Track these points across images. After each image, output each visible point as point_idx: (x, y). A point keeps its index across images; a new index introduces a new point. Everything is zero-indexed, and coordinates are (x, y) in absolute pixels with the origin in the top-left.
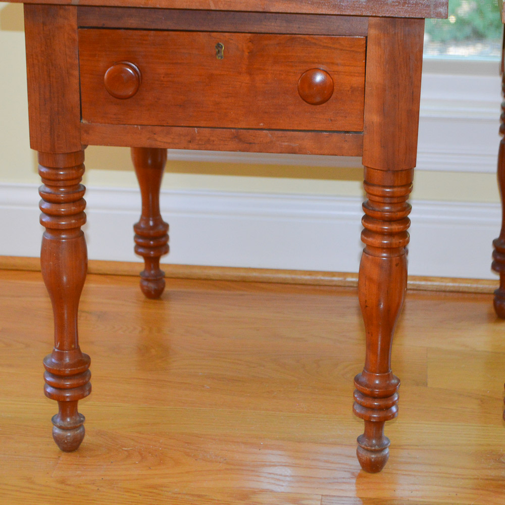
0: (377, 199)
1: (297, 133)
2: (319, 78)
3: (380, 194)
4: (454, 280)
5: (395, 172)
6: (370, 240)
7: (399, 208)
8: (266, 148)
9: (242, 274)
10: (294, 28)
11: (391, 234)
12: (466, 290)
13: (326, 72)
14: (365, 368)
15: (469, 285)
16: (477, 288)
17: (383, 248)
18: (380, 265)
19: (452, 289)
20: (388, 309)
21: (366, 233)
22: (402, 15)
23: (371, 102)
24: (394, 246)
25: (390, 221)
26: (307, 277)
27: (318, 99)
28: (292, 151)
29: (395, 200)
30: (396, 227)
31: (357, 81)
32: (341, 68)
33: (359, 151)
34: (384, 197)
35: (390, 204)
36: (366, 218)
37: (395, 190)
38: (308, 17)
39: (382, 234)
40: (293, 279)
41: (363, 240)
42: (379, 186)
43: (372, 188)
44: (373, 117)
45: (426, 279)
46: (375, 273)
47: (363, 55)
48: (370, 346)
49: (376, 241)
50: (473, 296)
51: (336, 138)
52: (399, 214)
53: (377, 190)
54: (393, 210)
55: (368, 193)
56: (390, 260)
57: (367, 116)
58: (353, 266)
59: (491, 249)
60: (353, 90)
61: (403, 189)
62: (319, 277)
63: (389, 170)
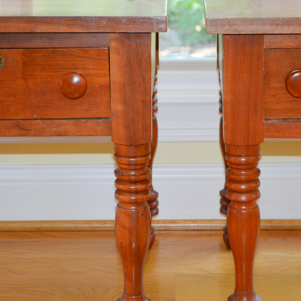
0: (124, 166)
1: (62, 121)
2: (76, 79)
3: (127, 163)
4: (194, 221)
5: (137, 146)
6: (122, 197)
7: (141, 172)
8: (40, 133)
9: (38, 226)
10: (55, 43)
11: (137, 192)
12: (204, 228)
13: (81, 75)
14: (125, 292)
15: (206, 225)
16: (211, 226)
17: (131, 203)
18: (130, 216)
19: (193, 228)
20: (138, 248)
21: (118, 192)
22: (133, 31)
23: (116, 95)
24: (139, 201)
25: (135, 182)
26: (86, 225)
27: (76, 95)
28: (60, 134)
29: (138, 167)
30: (140, 187)
31: (103, 80)
32: (92, 72)
33: (109, 132)
34: (129, 165)
35: (135, 170)
36: (118, 181)
37: (138, 159)
38: (65, 35)
39: (130, 192)
40: (76, 228)
41: (116, 197)
42: (126, 157)
43: (120, 159)
44: (117, 107)
45: (173, 222)
46: (126, 222)
47: (107, 62)
48: (127, 276)
49: (126, 197)
50: (209, 232)
51: (91, 123)
52: (142, 177)
53: (124, 160)
54: (137, 174)
55: (119, 163)
56: (137, 212)
57: (113, 106)
58: (112, 216)
59: (219, 198)
60: (101, 87)
61: (144, 158)
62: (95, 225)
63: (132, 145)
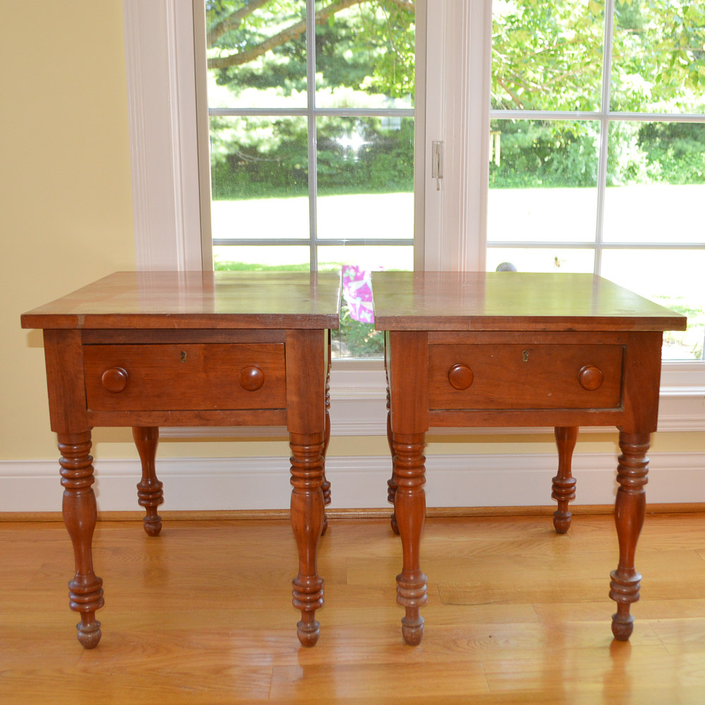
0: (299, 454)
1: (240, 411)
2: (254, 373)
3: (301, 450)
4: (364, 510)
5: (311, 435)
6: (297, 483)
7: (315, 460)
8: (219, 423)
9: (217, 515)
10: (235, 339)
11: (310, 478)
12: (373, 516)
13: (259, 369)
14: (299, 573)
17: (306, 488)
18: (304, 500)
19: (363, 516)
20: (312, 530)
21: (294, 478)
22: (308, 327)
23: (291, 387)
24: (313, 486)
25: (309, 469)
26: (263, 514)
27: (254, 387)
28: (238, 424)
29: (312, 455)
30: (314, 473)
31: (280, 373)
32: (268, 365)
33: (285, 421)
34: (304, 453)
35: (309, 457)
36: (293, 469)
37: (312, 447)
38: (244, 331)
39: (305, 478)
40: (253, 516)
41: (291, 483)
42: (300, 445)
43: (295, 447)
44: (293, 398)
45: (345, 510)
46: (301, 506)
47: (283, 355)
48: (302, 558)
49: (300, 483)
50: (377, 520)
51: (268, 412)
52: (315, 464)
53: (299, 448)
54: (311, 461)
55: (294, 451)
56: (311, 497)
57: (288, 397)
58: (286, 505)
59: (387, 488)
60: (278, 379)
61: (317, 447)
62: (271, 514)
63: (306, 434)
